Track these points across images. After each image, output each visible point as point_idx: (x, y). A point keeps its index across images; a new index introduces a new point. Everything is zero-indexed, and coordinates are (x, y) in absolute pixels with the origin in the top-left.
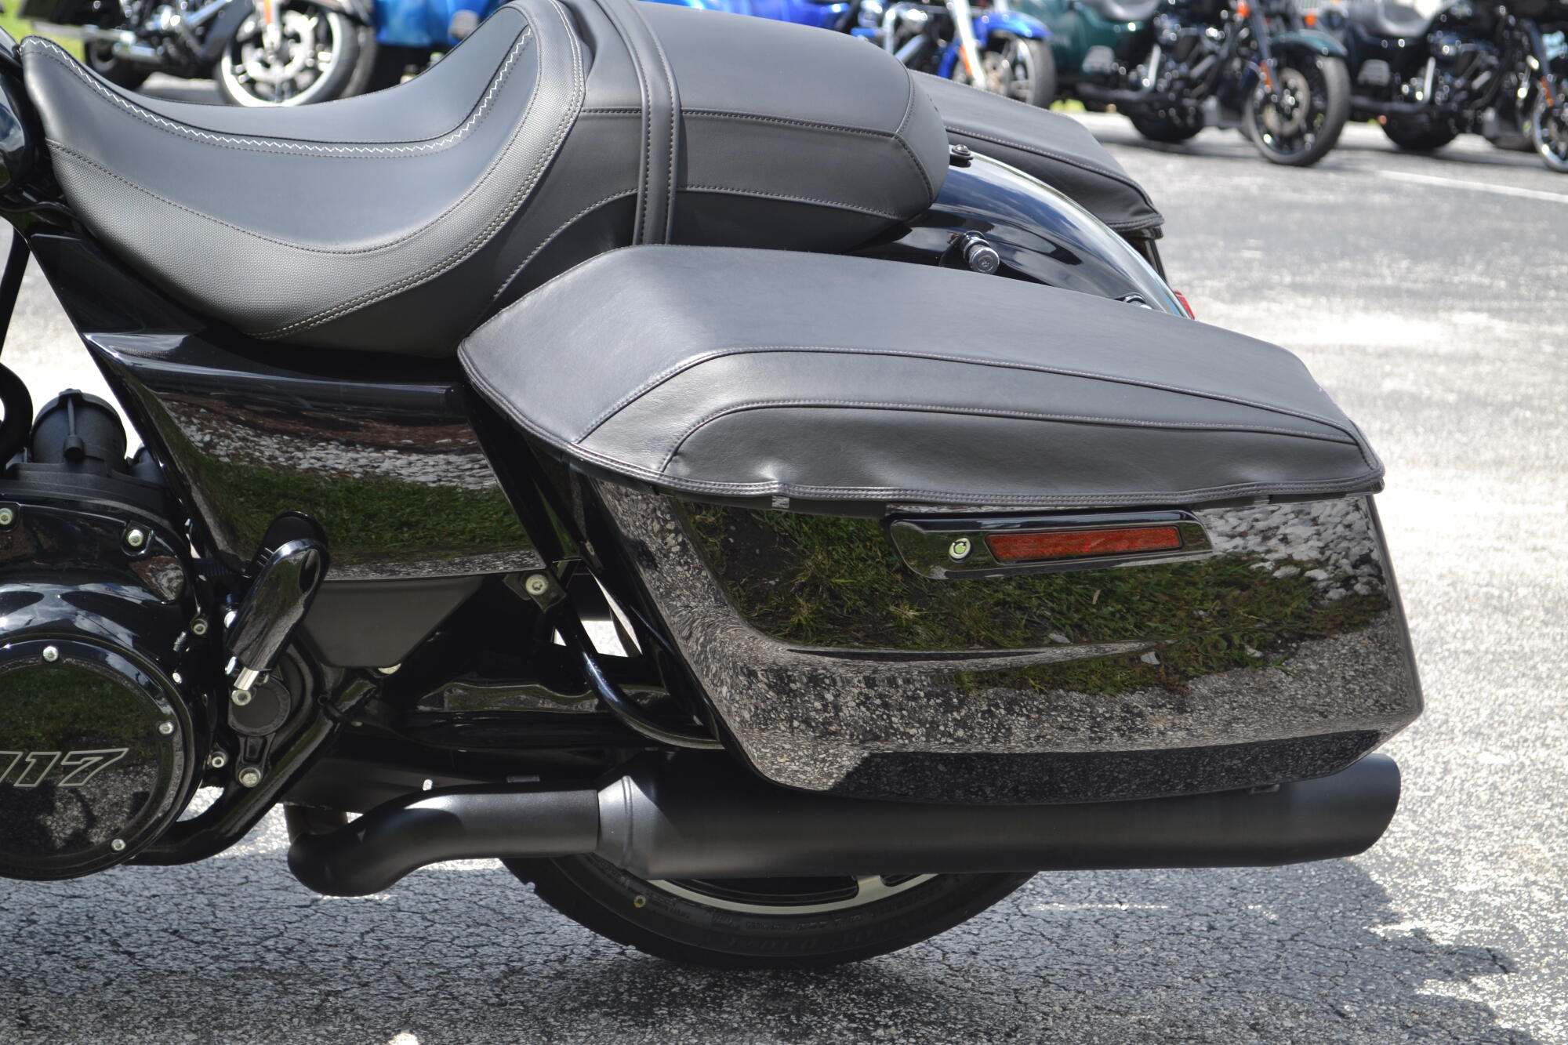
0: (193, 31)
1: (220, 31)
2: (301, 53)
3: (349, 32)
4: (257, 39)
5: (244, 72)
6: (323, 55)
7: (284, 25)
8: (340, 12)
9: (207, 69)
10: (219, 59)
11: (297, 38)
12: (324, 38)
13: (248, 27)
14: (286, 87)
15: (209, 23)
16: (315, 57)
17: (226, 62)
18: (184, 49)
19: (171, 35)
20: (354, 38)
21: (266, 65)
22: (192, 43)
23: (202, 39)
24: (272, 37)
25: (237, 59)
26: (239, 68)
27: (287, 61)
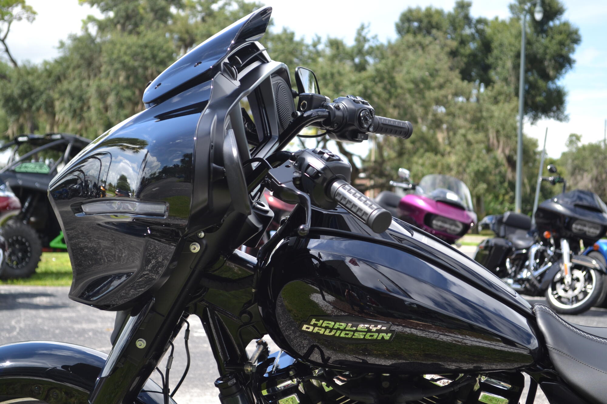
0: (536, 278)
1: (547, 278)
2: (579, 286)
3: (599, 277)
4: (562, 281)
5: (557, 294)
6: (589, 286)
7: (572, 275)
8: (595, 269)
9: (542, 293)
10: (547, 289)
11: (578, 280)
12: (589, 279)
13: (558, 276)
14: (574, 299)
15: (542, 275)
16: (585, 287)
17: (550, 290)
18: (533, 285)
19: (528, 280)
20: (601, 279)
21: (566, 291)
22: (536, 283)
23: (540, 281)
24: (568, 280)
25: (554, 289)
26: (555, 292)
27: (574, 289)
